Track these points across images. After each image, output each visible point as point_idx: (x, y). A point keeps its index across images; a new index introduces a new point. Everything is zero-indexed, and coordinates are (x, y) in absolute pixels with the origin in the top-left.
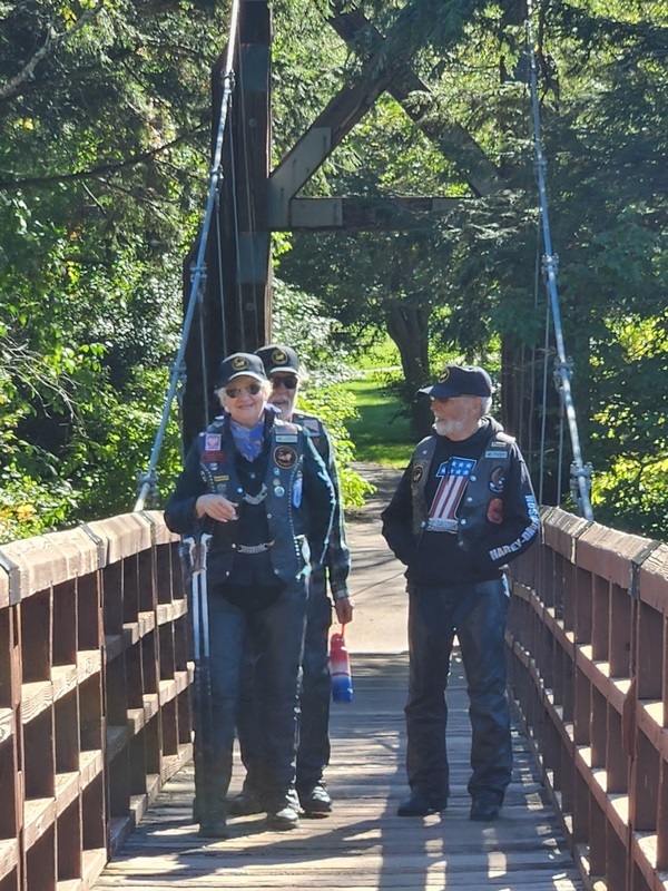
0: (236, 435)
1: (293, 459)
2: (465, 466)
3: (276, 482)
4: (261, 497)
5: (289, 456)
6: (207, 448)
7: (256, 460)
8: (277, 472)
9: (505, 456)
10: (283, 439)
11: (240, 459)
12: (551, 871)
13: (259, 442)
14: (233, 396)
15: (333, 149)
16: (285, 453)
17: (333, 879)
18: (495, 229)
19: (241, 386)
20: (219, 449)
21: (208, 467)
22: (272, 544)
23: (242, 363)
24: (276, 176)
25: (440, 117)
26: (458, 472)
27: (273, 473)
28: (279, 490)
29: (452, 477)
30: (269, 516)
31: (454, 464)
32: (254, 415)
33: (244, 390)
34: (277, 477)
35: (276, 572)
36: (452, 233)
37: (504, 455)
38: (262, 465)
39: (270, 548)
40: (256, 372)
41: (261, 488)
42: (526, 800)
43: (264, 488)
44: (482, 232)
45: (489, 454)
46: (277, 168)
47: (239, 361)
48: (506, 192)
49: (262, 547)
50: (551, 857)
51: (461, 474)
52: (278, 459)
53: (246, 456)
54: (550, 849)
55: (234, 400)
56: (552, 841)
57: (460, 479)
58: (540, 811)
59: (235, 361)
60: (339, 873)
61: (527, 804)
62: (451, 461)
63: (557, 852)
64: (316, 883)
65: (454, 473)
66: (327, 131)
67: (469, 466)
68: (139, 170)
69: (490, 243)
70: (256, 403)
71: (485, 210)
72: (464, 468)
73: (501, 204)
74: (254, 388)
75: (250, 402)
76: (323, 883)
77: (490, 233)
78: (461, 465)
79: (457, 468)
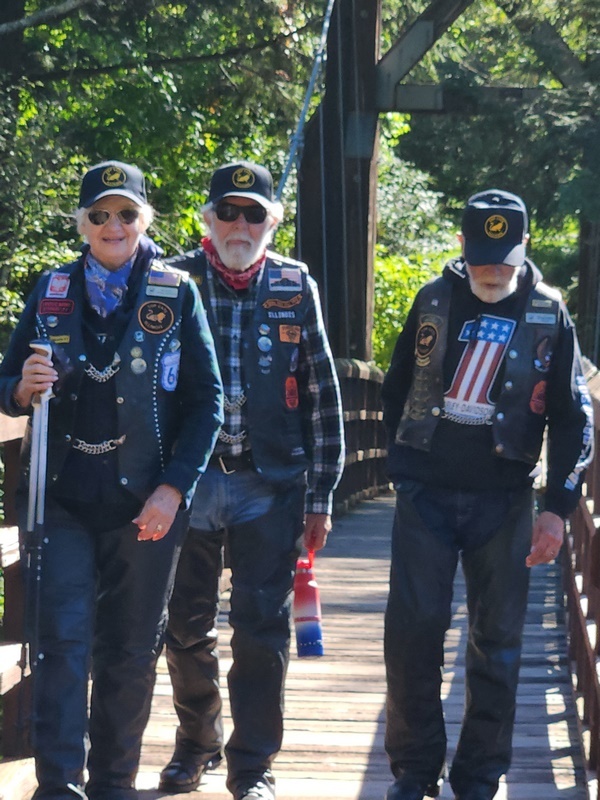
0: (89, 277)
1: (166, 322)
2: (500, 328)
3: (136, 352)
4: (109, 372)
5: (161, 317)
6: (49, 294)
7: (112, 315)
8: (140, 337)
9: (553, 322)
10: (158, 292)
11: (89, 314)
12: (545, 685)
13: (119, 291)
14: (96, 223)
15: (434, 41)
16: (157, 311)
17: (350, 685)
18: (571, 117)
19: (113, 210)
20: (65, 294)
21: (45, 322)
22: (121, 441)
23: (117, 176)
24: (384, 63)
25: (531, 15)
26: (491, 336)
27: (133, 338)
28: (138, 364)
29: (481, 344)
30: (120, 400)
31: (484, 324)
32: (121, 253)
33: (113, 217)
34: (139, 344)
35: (124, 481)
36: (532, 118)
37: (551, 319)
38: (121, 324)
39: (119, 446)
40: (135, 192)
41: (113, 359)
42: (542, 619)
43: (117, 359)
44: (559, 119)
45: (532, 318)
46: (385, 56)
47: (113, 172)
48: (587, 84)
49: (106, 446)
50: (550, 672)
51: (496, 339)
52: (144, 319)
53: (96, 308)
54: (552, 664)
55: (99, 228)
56: (555, 658)
57: (494, 347)
58: (553, 629)
59: (108, 171)
60: (356, 680)
61: (542, 623)
62: (481, 319)
63: (557, 668)
64: (334, 688)
65: (485, 338)
66: (430, 25)
67: (506, 328)
68: (267, 54)
69: (564, 129)
70: (128, 236)
71: (566, 100)
72: (499, 332)
73: (582, 94)
74: (129, 215)
75: (120, 235)
76: (340, 689)
77: (565, 120)
78: (495, 326)
79: (488, 330)
